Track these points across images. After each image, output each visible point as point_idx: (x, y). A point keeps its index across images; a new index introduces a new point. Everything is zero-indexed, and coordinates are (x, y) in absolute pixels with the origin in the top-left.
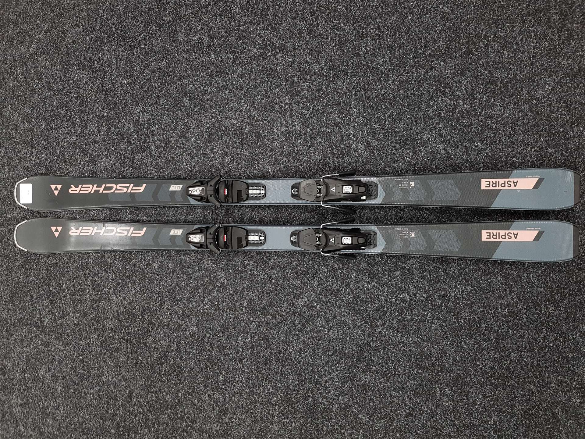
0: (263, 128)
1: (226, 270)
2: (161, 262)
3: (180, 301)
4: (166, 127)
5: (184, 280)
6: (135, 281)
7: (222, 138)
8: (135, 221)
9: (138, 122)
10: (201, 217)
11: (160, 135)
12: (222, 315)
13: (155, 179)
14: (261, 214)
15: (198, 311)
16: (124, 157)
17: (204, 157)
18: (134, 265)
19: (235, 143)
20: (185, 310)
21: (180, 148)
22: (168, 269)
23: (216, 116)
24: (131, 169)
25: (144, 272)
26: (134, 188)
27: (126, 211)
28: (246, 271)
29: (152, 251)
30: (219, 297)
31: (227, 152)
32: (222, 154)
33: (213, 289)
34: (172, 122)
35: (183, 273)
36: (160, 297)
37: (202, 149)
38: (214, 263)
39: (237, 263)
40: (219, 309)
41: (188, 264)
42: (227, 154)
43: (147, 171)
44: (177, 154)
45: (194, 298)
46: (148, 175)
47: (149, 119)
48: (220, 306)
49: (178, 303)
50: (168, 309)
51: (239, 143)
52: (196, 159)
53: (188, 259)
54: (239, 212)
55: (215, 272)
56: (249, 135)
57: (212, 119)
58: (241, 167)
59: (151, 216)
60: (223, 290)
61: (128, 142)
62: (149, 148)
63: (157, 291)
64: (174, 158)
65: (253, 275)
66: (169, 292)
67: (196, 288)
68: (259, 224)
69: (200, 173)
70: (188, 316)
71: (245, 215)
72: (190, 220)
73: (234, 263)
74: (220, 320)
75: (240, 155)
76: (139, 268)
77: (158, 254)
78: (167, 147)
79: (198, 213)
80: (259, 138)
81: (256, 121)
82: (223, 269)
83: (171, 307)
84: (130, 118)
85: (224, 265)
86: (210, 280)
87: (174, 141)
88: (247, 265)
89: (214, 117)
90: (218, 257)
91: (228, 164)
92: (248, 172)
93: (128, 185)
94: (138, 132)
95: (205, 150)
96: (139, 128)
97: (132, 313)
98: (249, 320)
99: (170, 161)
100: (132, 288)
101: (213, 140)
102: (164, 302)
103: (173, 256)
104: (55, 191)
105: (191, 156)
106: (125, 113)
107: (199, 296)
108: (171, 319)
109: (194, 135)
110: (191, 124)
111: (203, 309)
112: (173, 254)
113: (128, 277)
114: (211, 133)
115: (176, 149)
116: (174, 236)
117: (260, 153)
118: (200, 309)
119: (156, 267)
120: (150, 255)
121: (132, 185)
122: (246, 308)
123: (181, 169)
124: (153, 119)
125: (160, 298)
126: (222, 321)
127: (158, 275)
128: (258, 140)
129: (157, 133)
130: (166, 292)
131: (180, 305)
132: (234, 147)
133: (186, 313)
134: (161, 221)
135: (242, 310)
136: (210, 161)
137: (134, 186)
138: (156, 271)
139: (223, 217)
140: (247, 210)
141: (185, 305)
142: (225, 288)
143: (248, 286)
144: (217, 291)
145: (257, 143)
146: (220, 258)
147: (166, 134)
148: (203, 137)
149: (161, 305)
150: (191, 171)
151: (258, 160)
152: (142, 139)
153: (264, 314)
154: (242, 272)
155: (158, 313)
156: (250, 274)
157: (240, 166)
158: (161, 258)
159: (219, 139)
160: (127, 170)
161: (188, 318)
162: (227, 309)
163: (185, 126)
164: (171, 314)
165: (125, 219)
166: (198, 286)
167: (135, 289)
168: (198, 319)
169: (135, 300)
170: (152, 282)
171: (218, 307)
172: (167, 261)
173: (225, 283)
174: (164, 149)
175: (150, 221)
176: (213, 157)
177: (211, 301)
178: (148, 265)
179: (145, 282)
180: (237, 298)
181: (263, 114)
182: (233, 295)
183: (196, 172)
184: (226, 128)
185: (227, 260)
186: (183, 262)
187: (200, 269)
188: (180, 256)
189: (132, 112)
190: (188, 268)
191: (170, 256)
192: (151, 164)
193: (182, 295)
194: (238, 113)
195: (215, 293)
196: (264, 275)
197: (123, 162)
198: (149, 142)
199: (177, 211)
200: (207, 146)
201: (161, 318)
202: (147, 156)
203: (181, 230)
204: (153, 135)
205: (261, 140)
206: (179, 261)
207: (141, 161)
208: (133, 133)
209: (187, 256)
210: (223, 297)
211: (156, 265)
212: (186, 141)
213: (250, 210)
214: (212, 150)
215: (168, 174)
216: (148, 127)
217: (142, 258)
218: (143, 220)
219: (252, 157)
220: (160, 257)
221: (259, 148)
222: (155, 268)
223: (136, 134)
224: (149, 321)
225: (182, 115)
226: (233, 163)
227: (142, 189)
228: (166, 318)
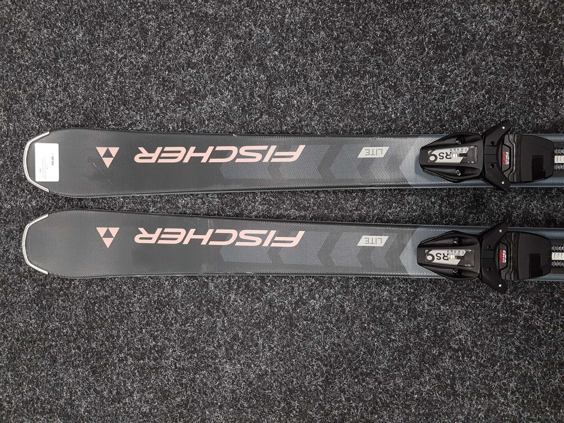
0: (555, 34)
1: (470, 317)
2: (328, 298)
3: (367, 375)
4: (343, 33)
5: (378, 334)
6: (271, 333)
7: (464, 54)
8: (273, 217)
9: (282, 26)
10: (415, 211)
11: (328, 50)
12: (462, 406)
13: (317, 136)
14: (548, 206)
15: (407, 395)
16: (252, 94)
17: (425, 92)
18: (270, 303)
19: (494, 65)
20: (380, 393)
21: (372, 75)
22: (343, 312)
23: (451, 13)
24: (265, 117)
25: (291, 317)
26: (277, 154)
27: (254, 198)
28: (515, 320)
29: (307, 277)
30: (455, 369)
31: (476, 83)
32: (465, 86)
33: (440, 354)
34: (356, 24)
35: (374, 321)
36: (326, 366)
37: (421, 76)
38: (443, 304)
39: (494, 304)
40: (455, 394)
41: (386, 304)
42: (475, 87)
43: (300, 122)
44: (366, 86)
45: (399, 370)
46: (301, 128)
47: (306, 19)
48: (458, 387)
49: (364, 380)
50: (343, 391)
51: (503, 64)
52: (408, 97)
53: (386, 293)
54: (501, 201)
55: (447, 321)
56: (524, 49)
57: (443, 17)
58: (506, 113)
59: (305, 208)
60: (463, 357)
61: (261, 65)
62: (305, 77)
63: (318, 354)
64: (357, 96)
65: (531, 328)
66: (344, 358)
67: (404, 351)
68: (544, 226)
69: (414, 125)
70: (386, 405)
71: (513, 207)
72: (391, 218)
73: (487, 302)
74: (457, 414)
75: (506, 87)
76: (282, 308)
77: (322, 282)
78: (344, 74)
79: (409, 203)
80: (546, 54)
81: (540, 21)
82: (463, 315)
83: (349, 387)
84: (265, 18)
85: (467, 307)
86: (436, 335)
87: (360, 62)
88: (518, 307)
89: (447, 14)
90: (452, 291)
91: (478, 107)
92: (521, 122)
93: (265, 148)
94: (281, 45)
95: (427, 78)
96: (283, 37)
97: (264, 395)
98: (521, 416)
99: (349, 101)
100: (264, 347)
101: (446, 60)
102: (334, 375)
103: (354, 287)
104: (104, 159)
105: (395, 91)
106: (252, 9)
107: (410, 367)
108: (349, 410)
109: (403, 50)
110: (396, 28)
111: (420, 392)
112: (353, 282)
113: (257, 325)
114: (441, 45)
115: (362, 78)
116: (368, 250)
117: (548, 85)
118: (412, 393)
119: (317, 307)
120: (304, 284)
121: (273, 148)
122: (513, 393)
123: (373, 117)
124: (315, 19)
125: (324, 368)
126: (460, 417)
127: (320, 323)
128: (544, 60)
129: (323, 47)
130: (337, 357)
131: (368, 383)
132: (491, 73)
133: (380, 399)
134: (328, 218)
135: (505, 396)
136: (438, 101)
137: (277, 150)
138: (316, 315)
139: (465, 212)
140: (518, 199)
141: (380, 383)
142: (467, 352)
143: (518, 348)
144: (451, 357)
145: (543, 66)
146: (458, 293)
147: (342, 48)
148: (421, 54)
149: (327, 382)
150: (395, 121)
151: (543, 99)
152: (290, 58)
153: (555, 406)
154: (505, 321)
155: (321, 397)
156: (523, 326)
157: (504, 110)
158: (328, 290)
159: (457, 57)
160: (256, 120)
161: (385, 410)
162: (472, 394)
163: (383, 31)
164: (348, 400)
165: (250, 213)
166: (408, 347)
167: (271, 348)
168: (407, 412)
169: (272, 371)
170: (307, 337)
171: (453, 389)
172: (340, 296)
173: (469, 343)
174: (336, 77)
175: (305, 217)
176: (445, 92)
177: (438, 377)
178: (301, 302)
179: (292, 336)
180: (495, 373)
181: (555, 7)
182: (486, 367)
183: (406, 123)
184: (474, 36)
185: (474, 298)
186: (375, 298)
187: (414, 314)
188: (369, 287)
189: (268, 6)
190: (386, 311)
191: (348, 287)
192: (310, 107)
193: (373, 363)
194: (499, 6)
195: (447, 362)
196: (555, 329)
197: (249, 104)
198: (304, 65)
199: (363, 199)
200: (432, 71)
201: (328, 407)
202: (300, 92)
203: (385, 238)
204: (313, 51)
205: (550, 59)
206: (366, 298)
207: (288, 102)
208: (270, 47)
209: (383, 287)
210: (464, 370)
211: (316, 303)
212: (386, 62)
213: (525, 197)
214: (442, 79)
215: (346, 126)
216: (304, 35)
217: (285, 290)
218: (289, 216)
219: (531, 93)
220: (323, 288)
221: (546, 73)
222: (314, 309)
223: (277, 48)
224: (300, 411)
225: (378, 10)
226: (489, 104)
227: (296, 155)
228: (338, 408)
